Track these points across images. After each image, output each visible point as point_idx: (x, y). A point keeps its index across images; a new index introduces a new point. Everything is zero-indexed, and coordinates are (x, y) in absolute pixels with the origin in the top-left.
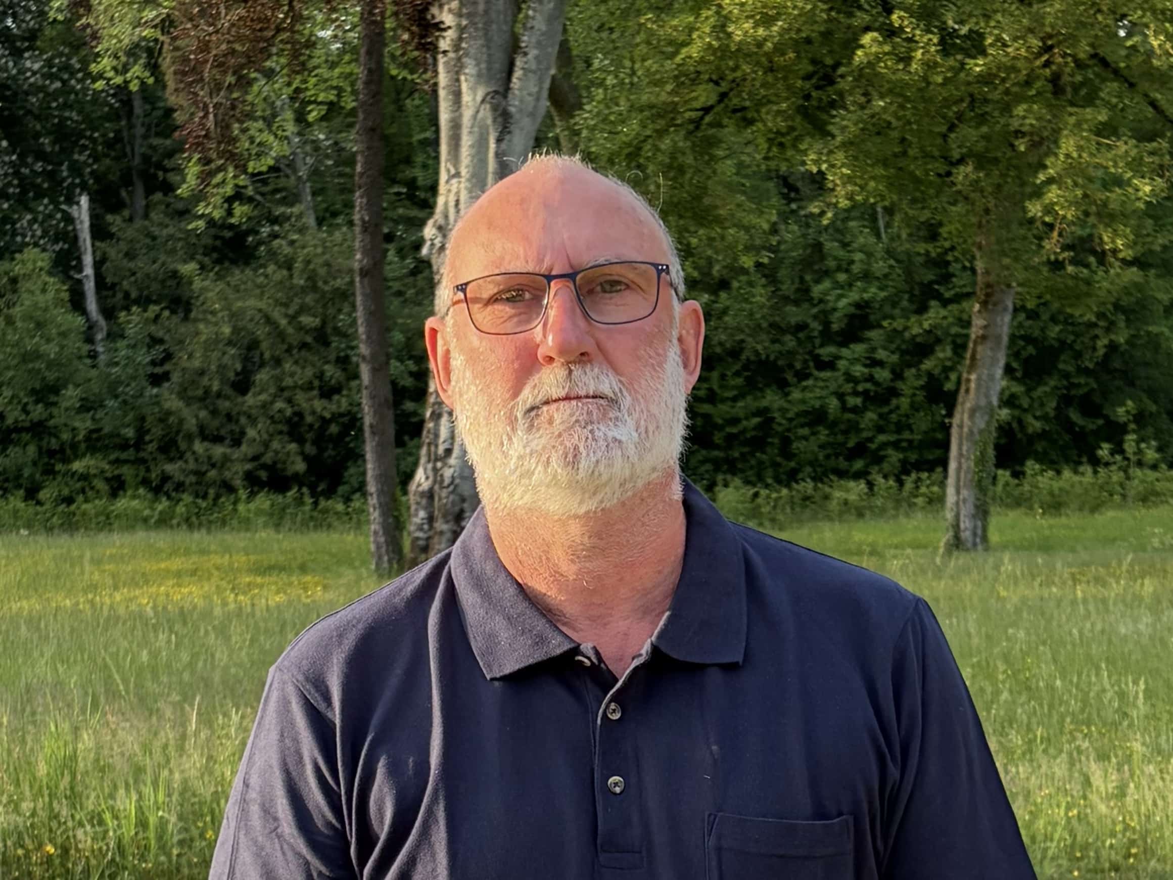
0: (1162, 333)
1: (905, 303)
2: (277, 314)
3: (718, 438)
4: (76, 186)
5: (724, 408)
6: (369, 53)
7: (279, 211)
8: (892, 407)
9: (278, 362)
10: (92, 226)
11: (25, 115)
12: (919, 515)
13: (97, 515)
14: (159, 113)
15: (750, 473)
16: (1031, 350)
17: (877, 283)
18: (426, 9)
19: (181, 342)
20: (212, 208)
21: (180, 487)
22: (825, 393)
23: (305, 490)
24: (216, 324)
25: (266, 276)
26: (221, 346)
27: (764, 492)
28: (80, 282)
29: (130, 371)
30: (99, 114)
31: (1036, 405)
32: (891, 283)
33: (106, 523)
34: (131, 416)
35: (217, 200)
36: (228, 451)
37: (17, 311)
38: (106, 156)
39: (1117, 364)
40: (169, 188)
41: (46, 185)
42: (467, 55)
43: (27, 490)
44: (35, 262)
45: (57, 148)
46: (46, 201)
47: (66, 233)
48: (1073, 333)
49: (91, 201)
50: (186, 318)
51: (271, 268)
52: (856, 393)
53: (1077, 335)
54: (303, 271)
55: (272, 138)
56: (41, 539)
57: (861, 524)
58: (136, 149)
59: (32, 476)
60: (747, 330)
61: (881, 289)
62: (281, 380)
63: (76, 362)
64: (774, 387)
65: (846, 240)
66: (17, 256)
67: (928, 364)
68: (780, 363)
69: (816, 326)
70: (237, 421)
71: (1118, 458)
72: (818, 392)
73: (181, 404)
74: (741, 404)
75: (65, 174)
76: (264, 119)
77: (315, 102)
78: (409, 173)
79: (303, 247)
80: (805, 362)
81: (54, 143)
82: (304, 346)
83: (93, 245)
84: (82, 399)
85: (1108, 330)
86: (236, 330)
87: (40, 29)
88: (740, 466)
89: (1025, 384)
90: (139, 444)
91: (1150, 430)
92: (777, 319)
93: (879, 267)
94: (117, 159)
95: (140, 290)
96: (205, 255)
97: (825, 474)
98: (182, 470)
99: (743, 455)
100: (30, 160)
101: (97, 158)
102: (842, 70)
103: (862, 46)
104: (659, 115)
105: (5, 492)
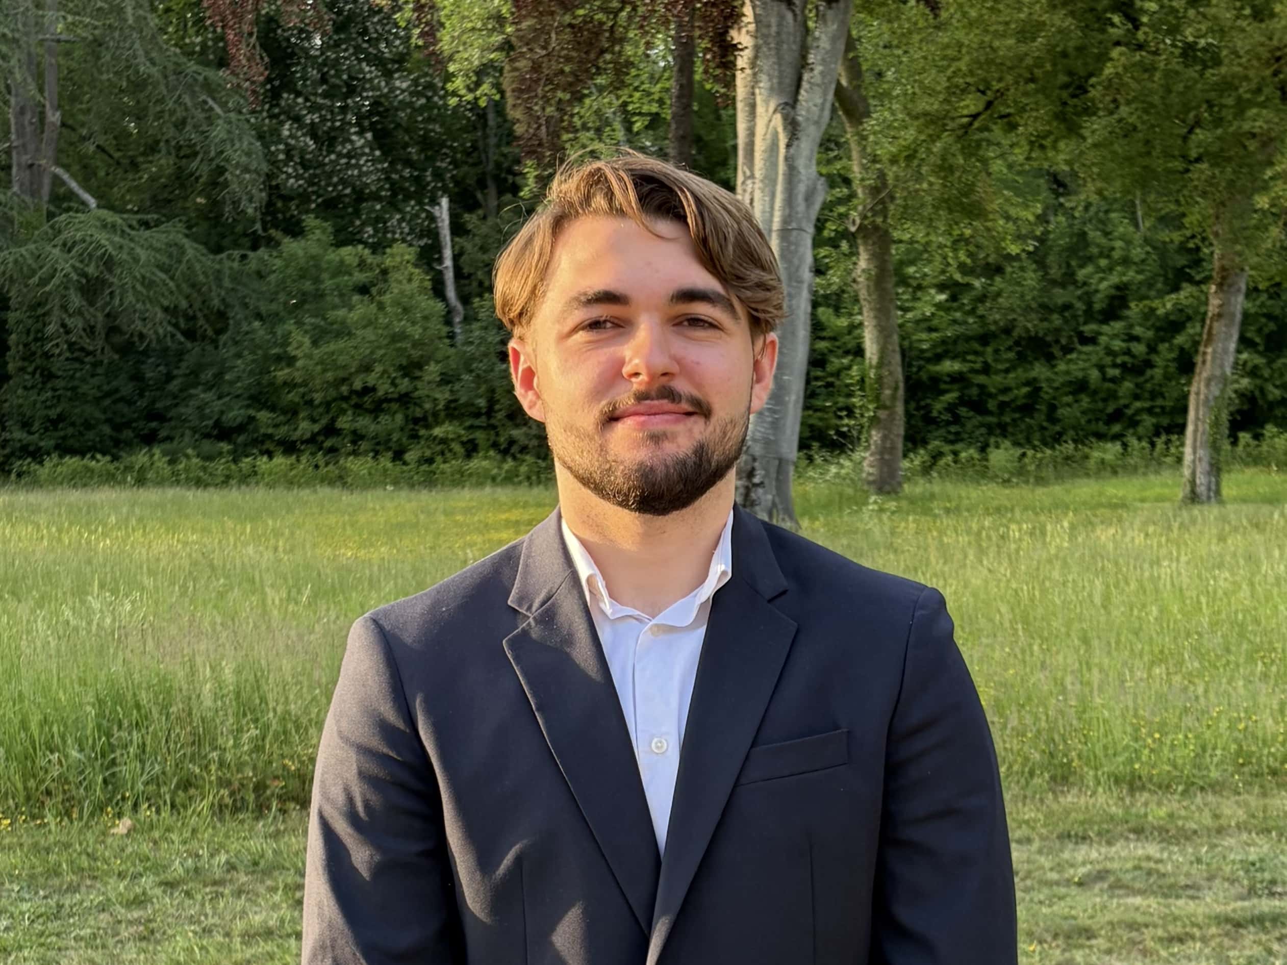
1: (1160, 286)
3: (992, 405)
4: (439, 189)
5: (998, 379)
6: (680, 72)
8: (1147, 376)
10: (452, 223)
11: (395, 128)
12: (1167, 473)
13: (453, 474)
14: (505, 124)
15: (1020, 436)
16: (1272, 326)
17: (1134, 267)
18: (726, 32)
21: (524, 449)
22: (1087, 365)
27: (1030, 453)
28: (441, 273)
29: (482, 349)
30: (458, 126)
31: (1276, 375)
32: (1147, 268)
33: (459, 480)
34: (483, 388)
37: (387, 298)
38: (465, 162)
40: (515, 189)
41: (412, 189)
42: (761, 71)
43: (395, 452)
44: (402, 255)
45: (423, 156)
46: (412, 203)
47: (429, 230)
49: (451, 201)
52: (1115, 365)
55: (602, 146)
56: (404, 493)
57: (1114, 481)
58: (491, 155)
59: (399, 440)
60: (1019, 312)
61: (1138, 272)
63: (437, 342)
64: (1043, 361)
65: (1108, 230)
66: (388, 250)
67: (1180, 340)
68: (1049, 338)
69: (1080, 306)
72: (1081, 364)
74: (1012, 375)
75: (429, 179)
77: (640, 114)
80: (1070, 337)
81: (420, 152)
83: (452, 240)
84: (442, 374)
87: (408, 54)
88: (1010, 429)
89: (1267, 357)
90: (490, 411)
92: (1046, 300)
93: (1137, 253)
94: (474, 165)
97: (1086, 437)
98: (527, 435)
99: (1014, 420)
100: (399, 167)
101: (455, 163)
102: (1093, 80)
103: (1111, 59)
104: (932, 122)
105: (377, 453)
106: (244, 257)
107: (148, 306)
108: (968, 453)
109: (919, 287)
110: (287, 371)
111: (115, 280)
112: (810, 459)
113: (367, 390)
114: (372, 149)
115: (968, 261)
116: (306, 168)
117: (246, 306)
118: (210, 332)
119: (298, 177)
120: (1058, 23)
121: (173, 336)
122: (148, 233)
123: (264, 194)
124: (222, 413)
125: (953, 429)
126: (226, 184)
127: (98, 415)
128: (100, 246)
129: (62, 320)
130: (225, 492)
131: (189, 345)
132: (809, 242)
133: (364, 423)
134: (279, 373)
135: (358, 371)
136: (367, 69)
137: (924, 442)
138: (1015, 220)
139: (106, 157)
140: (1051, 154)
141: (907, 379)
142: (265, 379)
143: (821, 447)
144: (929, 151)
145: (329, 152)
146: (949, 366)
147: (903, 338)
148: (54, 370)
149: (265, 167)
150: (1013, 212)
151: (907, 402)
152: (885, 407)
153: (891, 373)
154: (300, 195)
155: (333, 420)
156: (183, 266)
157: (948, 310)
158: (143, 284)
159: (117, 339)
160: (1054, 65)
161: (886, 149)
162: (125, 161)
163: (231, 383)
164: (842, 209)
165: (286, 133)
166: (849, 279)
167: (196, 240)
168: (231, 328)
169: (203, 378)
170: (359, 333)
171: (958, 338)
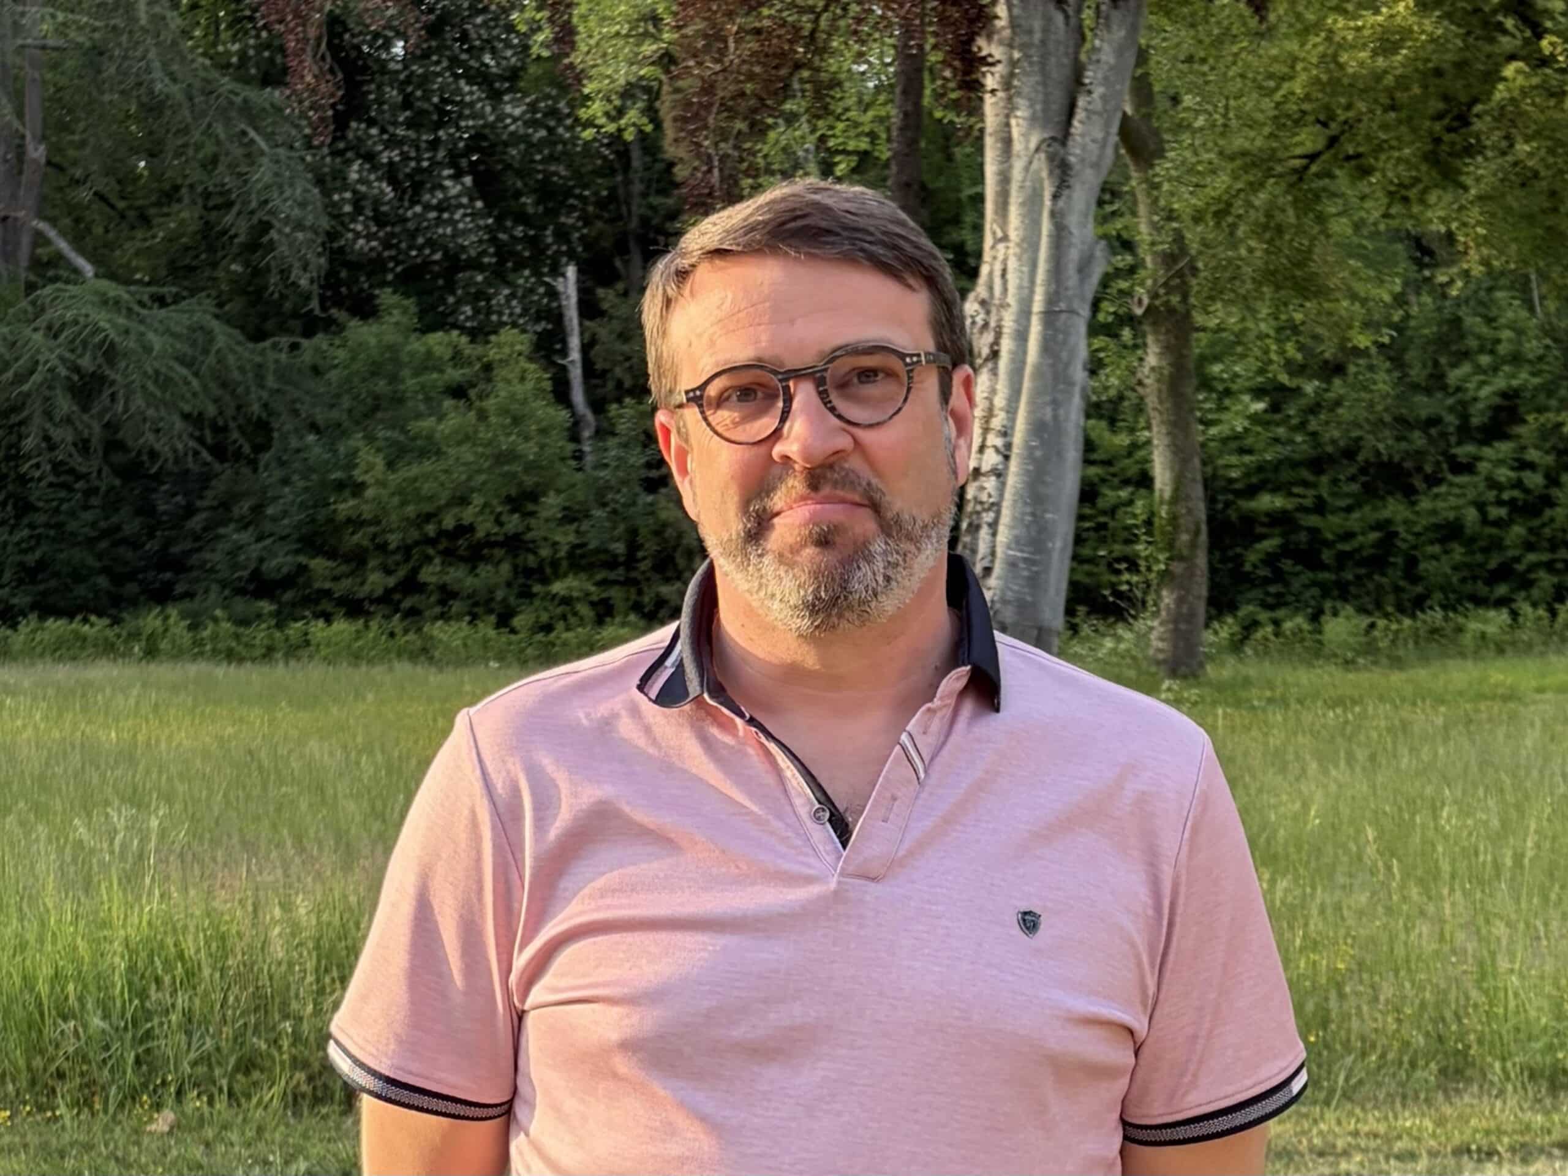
1: (1563, 392)
3: (1327, 556)
4: (563, 254)
5: (1335, 520)
6: (905, 92)
8: (1545, 519)
10: (580, 302)
11: (504, 169)
14: (659, 166)
15: (1366, 599)
17: (1527, 368)
18: (971, 40)
22: (1461, 502)
27: (1381, 623)
28: (564, 369)
29: (621, 474)
30: (590, 168)
32: (1546, 367)
34: (621, 528)
37: (490, 403)
38: (599, 217)
41: (527, 254)
42: (1019, 94)
43: (499, 617)
44: (512, 345)
45: (541, 209)
46: (527, 272)
47: (549, 310)
49: (580, 271)
52: (1500, 503)
57: (1500, 663)
58: (634, 208)
59: (504, 600)
60: (1367, 427)
61: (1533, 374)
63: (558, 465)
64: (1399, 496)
65: (1491, 315)
66: (493, 338)
68: (1408, 465)
69: (1451, 420)
72: (1453, 501)
74: (1356, 515)
75: (550, 240)
76: (783, 174)
77: (845, 152)
78: (955, 236)
80: (1438, 463)
81: (537, 203)
83: (581, 324)
84: (565, 509)
87: (523, 68)
88: (1353, 590)
90: (631, 560)
92: (1404, 411)
93: (1532, 347)
94: (611, 221)
95: (635, 378)
97: (1459, 601)
99: (1358, 577)
100: (509, 224)
101: (587, 221)
102: (1478, 108)
103: (1505, 79)
104: (1254, 164)
105: (474, 618)
106: (294, 347)
107: (163, 413)
108: (1294, 622)
109: (1228, 392)
110: (352, 503)
111: (118, 378)
112: (1074, 629)
113: (464, 530)
114: (472, 200)
115: (1299, 357)
116: (380, 224)
117: (296, 413)
118: (247, 449)
119: (369, 237)
120: (1429, 28)
121: (196, 453)
122: (163, 313)
123: (322, 260)
124: (261, 560)
125: (1272, 589)
126: (271, 246)
127: (91, 561)
128: (98, 330)
129: (45, 430)
130: (266, 669)
131: (217, 467)
132: (1082, 329)
133: (457, 575)
134: (342, 506)
135: (449, 505)
136: (467, 89)
137: (1233, 609)
138: (1364, 302)
139: (107, 209)
140: (1416, 209)
141: (1211, 520)
142: (322, 515)
143: (1089, 613)
144: (1249, 204)
145: (413, 203)
146: (1268, 502)
147: (1204, 463)
148: (32, 499)
149: (325, 223)
150: (1360, 288)
151: (1211, 551)
152: (1181, 558)
153: (1190, 511)
154: (371, 261)
155: (415, 571)
156: (211, 359)
157: (1266, 424)
158: (156, 382)
159: (118, 458)
160: (1425, 87)
161: (1185, 201)
162: (132, 214)
163: (274, 519)
164: (1124, 285)
165: (354, 176)
166: (1134, 381)
167: (228, 321)
168: (276, 444)
169: (236, 512)
170: (452, 451)
171: (1280, 462)
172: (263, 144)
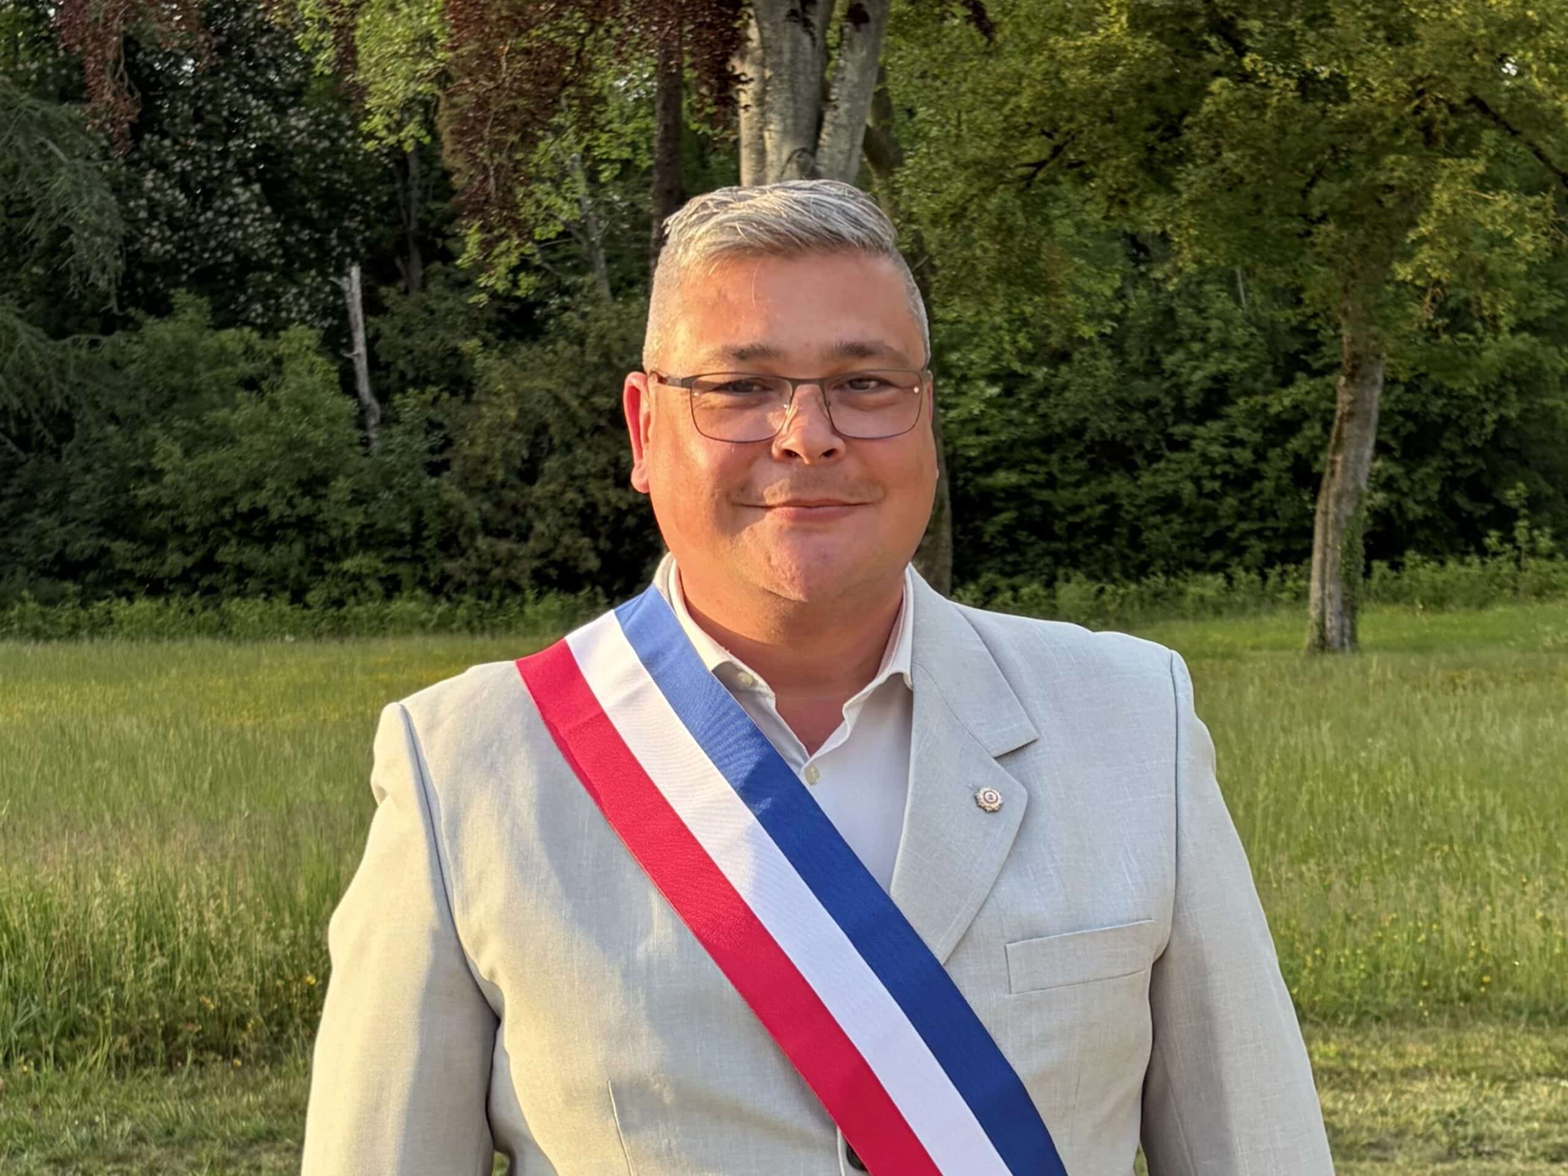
0: (1558, 407)
1: (1268, 376)
2: (567, 395)
3: (1059, 527)
4: (347, 255)
5: (1065, 494)
6: (664, 105)
7: (570, 280)
8: (1255, 490)
9: (568, 448)
10: (364, 299)
11: (290, 177)
12: (1284, 613)
13: (369, 620)
14: (436, 174)
15: (1095, 567)
16: (1410, 426)
17: (1235, 353)
18: (725, 60)
19: (463, 427)
20: (496, 280)
21: (461, 587)
22: (1178, 476)
23: (599, 589)
24: (500, 407)
25: (555, 353)
26: (506, 431)
27: (1110, 588)
28: (350, 361)
29: (406, 459)
30: (371, 175)
31: (1417, 487)
32: (1252, 354)
33: (381, 627)
34: (407, 509)
35: (502, 270)
36: (514, 546)
37: (281, 394)
38: (381, 221)
39: (1509, 441)
40: (448, 257)
41: (313, 255)
42: (771, 109)
43: (293, 593)
44: (301, 340)
45: (325, 214)
46: (313, 273)
47: (335, 307)
48: (1458, 407)
49: (363, 271)
50: (468, 401)
51: (561, 344)
52: (1213, 477)
53: (1463, 409)
54: (596, 347)
55: (560, 201)
56: (309, 646)
57: (1218, 622)
58: (413, 212)
59: (298, 576)
60: (1092, 409)
61: (1240, 360)
62: (572, 468)
63: (346, 450)
64: (1122, 471)
65: (1201, 306)
66: (282, 333)
67: (1295, 444)
68: (1129, 443)
69: (1168, 402)
70: (523, 515)
71: (1508, 546)
72: (1171, 476)
73: (462, 496)
74: (1084, 489)
75: (334, 242)
76: (552, 180)
77: (608, 160)
79: (597, 320)
80: (1157, 441)
81: (322, 208)
82: (597, 429)
83: (365, 320)
84: (353, 491)
85: (1497, 404)
86: (522, 413)
87: (306, 84)
88: (1083, 558)
89: (1405, 465)
90: (416, 538)
91: (1547, 515)
92: (1125, 394)
93: (1239, 335)
94: (391, 224)
95: (417, 369)
96: (488, 330)
97: (1179, 568)
98: (464, 569)
99: (1087, 547)
100: (295, 228)
101: (368, 224)
102: (1188, 120)
103: (1210, 94)
104: (986, 172)
105: (269, 594)
106: (94, 343)
108: (1031, 588)
109: (964, 379)
110: (151, 488)
113: (257, 512)
114: (261, 205)
115: (1030, 346)
116: (175, 229)
117: (97, 405)
118: (50, 440)
119: (164, 241)
120: (1142, 48)
121: (2, 444)
123: (120, 263)
124: (65, 543)
125: (1010, 558)
126: (71, 251)
130: (72, 646)
131: (22, 456)
133: (252, 555)
134: (141, 492)
135: (244, 489)
136: (254, 103)
137: (975, 576)
138: (1088, 296)
140: (1133, 212)
141: (954, 495)
142: (122, 500)
145: (205, 210)
146: (1003, 478)
147: (945, 443)
149: (121, 228)
150: (1081, 282)
151: (954, 523)
154: (166, 263)
155: (212, 551)
156: (15, 355)
157: (1001, 407)
160: (1138, 101)
161: (923, 205)
163: (78, 505)
165: (148, 184)
167: (30, 321)
168: (77, 433)
169: (40, 498)
170: (245, 439)
171: (1014, 442)
172: (62, 156)
